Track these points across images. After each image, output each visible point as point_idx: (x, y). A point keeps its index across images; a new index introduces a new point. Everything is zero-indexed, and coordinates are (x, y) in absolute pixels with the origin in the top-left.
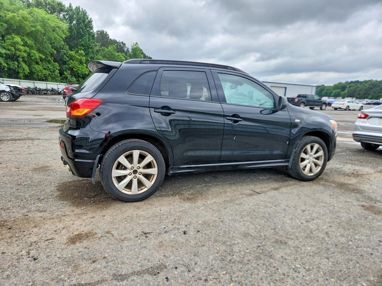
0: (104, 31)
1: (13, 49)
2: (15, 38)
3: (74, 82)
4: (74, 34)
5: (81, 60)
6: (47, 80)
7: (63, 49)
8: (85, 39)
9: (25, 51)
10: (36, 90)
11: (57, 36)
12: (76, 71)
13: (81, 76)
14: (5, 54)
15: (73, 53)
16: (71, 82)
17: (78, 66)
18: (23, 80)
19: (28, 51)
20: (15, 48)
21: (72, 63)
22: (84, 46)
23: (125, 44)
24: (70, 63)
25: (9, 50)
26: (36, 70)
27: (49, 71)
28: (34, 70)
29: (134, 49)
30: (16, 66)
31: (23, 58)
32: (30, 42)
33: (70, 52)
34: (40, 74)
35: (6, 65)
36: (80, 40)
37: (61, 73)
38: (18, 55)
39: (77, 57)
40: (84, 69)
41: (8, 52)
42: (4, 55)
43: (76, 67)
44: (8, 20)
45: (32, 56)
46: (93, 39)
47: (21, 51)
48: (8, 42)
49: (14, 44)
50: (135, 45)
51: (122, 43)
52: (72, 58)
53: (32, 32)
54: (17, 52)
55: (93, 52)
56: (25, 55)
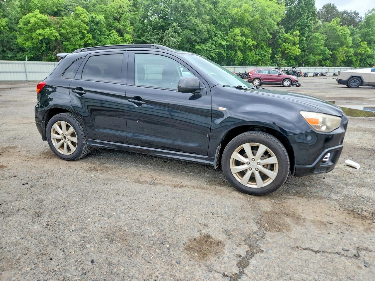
0: (331, 4)
1: (232, 40)
2: (236, 30)
3: (283, 65)
4: (293, 15)
5: (294, 41)
6: (258, 65)
7: (279, 33)
8: (303, 17)
9: (242, 41)
10: (245, 74)
11: (272, 21)
12: (288, 53)
13: (293, 57)
14: (226, 45)
15: (287, 35)
16: (280, 64)
17: (290, 48)
18: (238, 67)
19: (244, 40)
20: (234, 39)
21: (284, 46)
22: (301, 25)
23: (358, 14)
24: (283, 46)
25: (229, 41)
26: (248, 57)
27: (260, 56)
28: (247, 57)
29: (368, 17)
30: (233, 55)
31: (239, 47)
32: (247, 31)
33: (285, 35)
34: (251, 60)
35: (225, 54)
36: (298, 20)
37: (272, 57)
38: (235, 45)
39: (291, 38)
40: (296, 50)
41: (228, 44)
42: (225, 47)
43: (287, 49)
44: (233, 16)
45: (247, 44)
46: (314, 16)
47: (238, 41)
48: (230, 34)
49: (234, 37)
50: (371, 13)
51: (355, 13)
52: (285, 40)
53: (251, 22)
54: (235, 42)
55: (309, 31)
56: (241, 44)
